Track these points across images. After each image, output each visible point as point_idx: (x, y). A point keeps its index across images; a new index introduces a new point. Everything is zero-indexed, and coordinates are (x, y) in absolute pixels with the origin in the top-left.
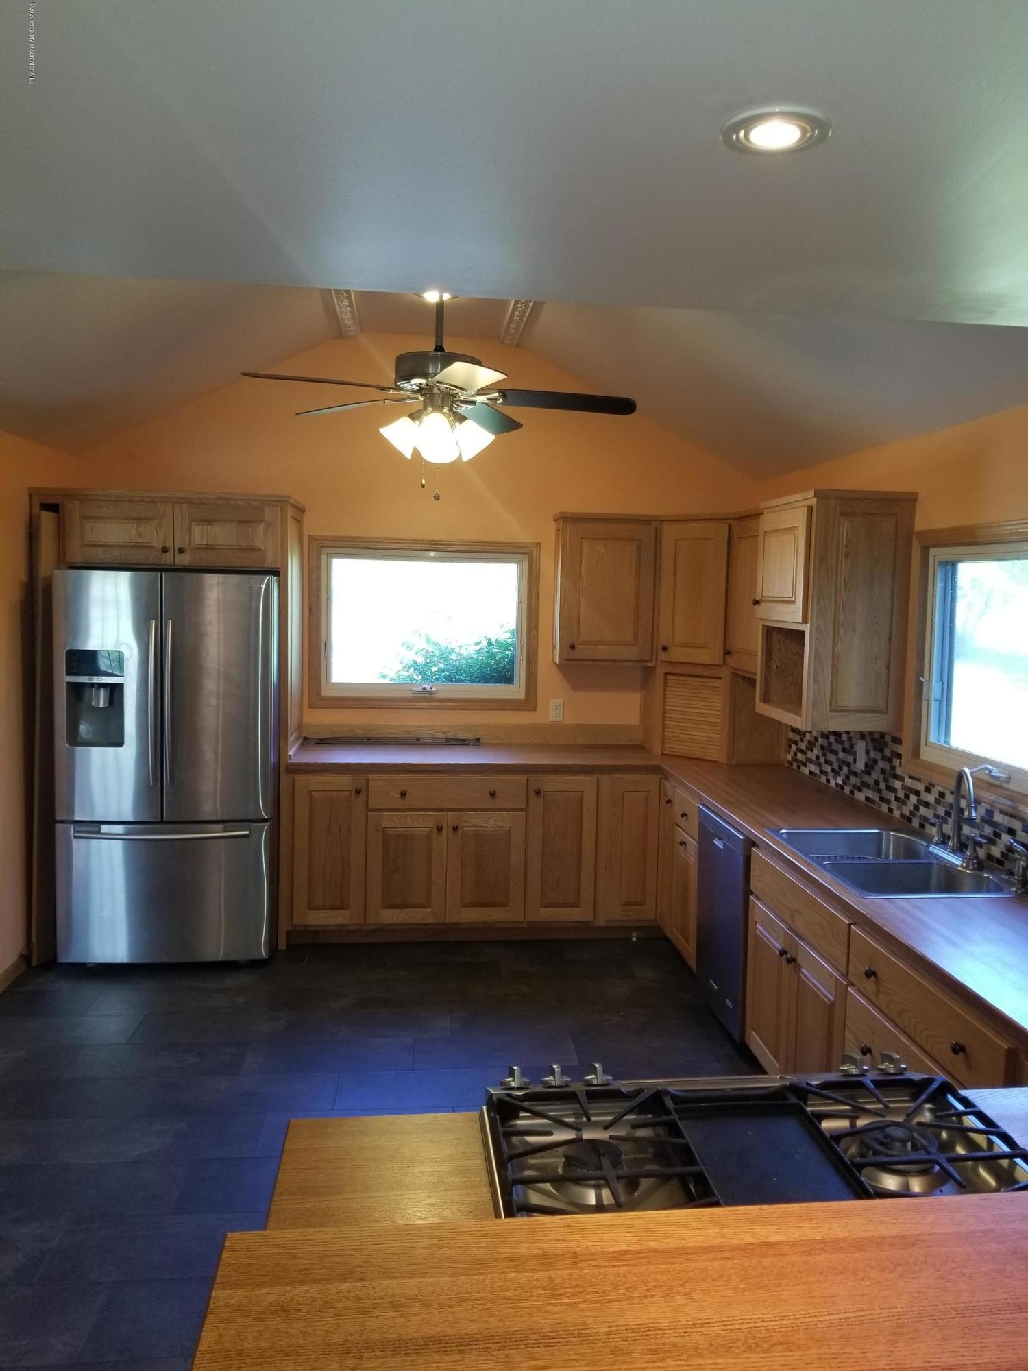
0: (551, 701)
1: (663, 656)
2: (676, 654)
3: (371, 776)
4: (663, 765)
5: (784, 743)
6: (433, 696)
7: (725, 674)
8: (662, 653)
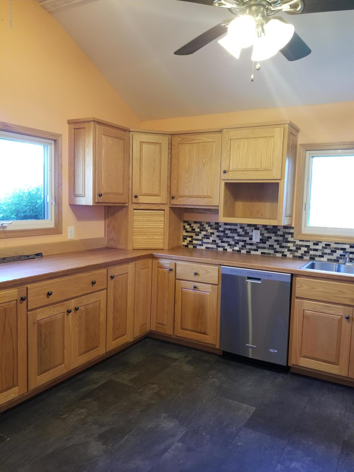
0: (69, 228)
1: (134, 200)
2: (142, 199)
3: (29, 286)
4: (153, 253)
5: (182, 238)
6: (5, 229)
7: (167, 208)
8: (134, 199)
